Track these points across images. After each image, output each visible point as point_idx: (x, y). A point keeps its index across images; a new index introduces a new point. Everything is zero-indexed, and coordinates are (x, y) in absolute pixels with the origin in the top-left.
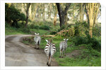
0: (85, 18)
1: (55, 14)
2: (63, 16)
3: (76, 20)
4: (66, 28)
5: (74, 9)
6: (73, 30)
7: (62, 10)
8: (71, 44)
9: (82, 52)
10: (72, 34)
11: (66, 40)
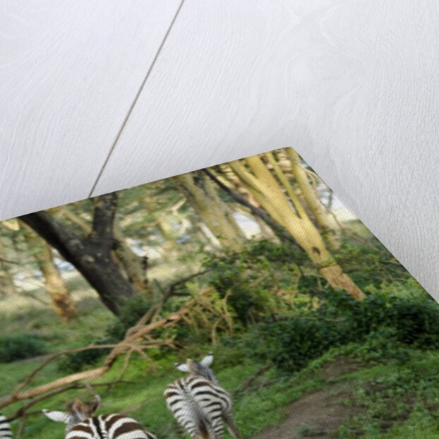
0: (251, 229)
1: (42, 266)
2: (98, 260)
3: (201, 251)
4: (159, 306)
5: (151, 211)
6: (213, 302)
7: (75, 237)
8: (250, 378)
9: (361, 391)
10: (224, 320)
11: (200, 367)
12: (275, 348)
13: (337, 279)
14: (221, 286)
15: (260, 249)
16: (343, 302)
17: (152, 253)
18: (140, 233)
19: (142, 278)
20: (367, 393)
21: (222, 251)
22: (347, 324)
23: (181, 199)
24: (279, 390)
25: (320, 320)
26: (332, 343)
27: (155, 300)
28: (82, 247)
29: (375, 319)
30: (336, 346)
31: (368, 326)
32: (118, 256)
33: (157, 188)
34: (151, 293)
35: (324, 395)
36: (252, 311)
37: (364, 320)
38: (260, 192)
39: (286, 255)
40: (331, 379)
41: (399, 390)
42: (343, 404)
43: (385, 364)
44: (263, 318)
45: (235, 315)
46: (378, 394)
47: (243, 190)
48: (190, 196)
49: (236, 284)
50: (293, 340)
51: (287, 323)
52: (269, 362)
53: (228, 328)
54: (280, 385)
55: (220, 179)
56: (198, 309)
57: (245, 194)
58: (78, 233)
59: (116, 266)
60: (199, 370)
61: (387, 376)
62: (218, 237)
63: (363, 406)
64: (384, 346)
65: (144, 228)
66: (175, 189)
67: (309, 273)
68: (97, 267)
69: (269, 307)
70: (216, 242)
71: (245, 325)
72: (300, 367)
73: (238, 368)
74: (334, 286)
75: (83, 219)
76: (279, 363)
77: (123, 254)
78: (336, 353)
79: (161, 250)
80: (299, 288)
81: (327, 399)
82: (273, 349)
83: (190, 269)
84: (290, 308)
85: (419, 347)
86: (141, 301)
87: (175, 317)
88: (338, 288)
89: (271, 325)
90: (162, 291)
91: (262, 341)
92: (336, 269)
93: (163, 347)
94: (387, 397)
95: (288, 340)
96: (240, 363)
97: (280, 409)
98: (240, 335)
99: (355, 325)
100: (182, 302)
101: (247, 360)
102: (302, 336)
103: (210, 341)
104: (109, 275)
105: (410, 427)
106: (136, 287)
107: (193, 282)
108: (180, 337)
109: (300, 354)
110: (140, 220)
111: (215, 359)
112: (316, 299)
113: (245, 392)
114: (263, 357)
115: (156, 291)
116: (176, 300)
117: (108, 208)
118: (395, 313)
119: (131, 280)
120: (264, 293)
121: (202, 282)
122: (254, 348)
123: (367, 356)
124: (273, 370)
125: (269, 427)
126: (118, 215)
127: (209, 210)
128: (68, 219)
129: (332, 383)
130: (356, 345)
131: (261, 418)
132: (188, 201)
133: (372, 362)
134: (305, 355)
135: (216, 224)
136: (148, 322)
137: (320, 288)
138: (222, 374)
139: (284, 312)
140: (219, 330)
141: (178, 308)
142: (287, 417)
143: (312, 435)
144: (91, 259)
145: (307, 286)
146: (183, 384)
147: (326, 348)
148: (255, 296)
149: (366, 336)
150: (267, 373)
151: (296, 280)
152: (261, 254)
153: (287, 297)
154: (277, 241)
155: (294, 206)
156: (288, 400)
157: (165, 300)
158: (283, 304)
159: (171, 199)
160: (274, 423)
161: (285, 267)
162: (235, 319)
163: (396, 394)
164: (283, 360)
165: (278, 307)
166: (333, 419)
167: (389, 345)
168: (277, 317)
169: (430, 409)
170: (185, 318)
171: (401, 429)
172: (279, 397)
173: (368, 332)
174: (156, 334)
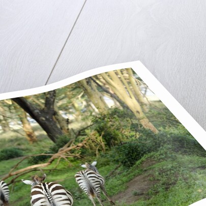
0: (110, 103)
1: (22, 120)
2: (47, 119)
3: (91, 115)
4: (73, 140)
5: (70, 98)
6: (96, 138)
7: (37, 109)
8: (112, 171)
9: (157, 173)
10: (101, 146)
11: (91, 166)
12: (122, 157)
13: (147, 124)
14: (100, 131)
15: (114, 113)
16: (149, 134)
17: (71, 117)
18: (65, 108)
19: (66, 128)
20: (160, 174)
21: (99, 114)
22: (151, 144)
23: (82, 92)
24: (124, 176)
25: (140, 142)
26: (145, 153)
27: (72, 137)
28: (40, 113)
29: (162, 142)
30: (146, 154)
31: (159, 144)
32: (56, 118)
33: (72, 87)
34: (70, 134)
35: (142, 176)
36: (112, 141)
37: (158, 142)
38: (114, 87)
39: (125, 114)
40: (145, 169)
41: (172, 172)
42: (150, 180)
43: (166, 161)
44: (117, 144)
45: (106, 143)
46: (164, 174)
47: (107, 86)
48: (86, 90)
49: (106, 129)
50: (129, 153)
51: (126, 145)
52: (120, 163)
53: (103, 149)
54: (125, 173)
55: (97, 81)
56: (90, 141)
57: (108, 88)
58: (38, 108)
59: (55, 122)
60: (91, 167)
61: (167, 166)
62: (98, 108)
63: (158, 180)
64: (166, 153)
65: (67, 106)
66: (79, 87)
67: (135, 122)
68: (47, 122)
69: (119, 138)
70: (97, 110)
71: (110, 148)
72: (132, 164)
73: (107, 166)
74: (145, 127)
75: (41, 102)
76: (124, 163)
77: (58, 117)
78: (147, 157)
79: (74, 115)
80: (131, 129)
81: (144, 178)
82: (121, 157)
83: (86, 124)
84: (127, 138)
85: (181, 154)
86: (66, 137)
87: (80, 145)
88: (147, 128)
89: (120, 147)
90: (75, 134)
91: (117, 154)
92: (147, 120)
93: (75, 157)
94: (167, 175)
95: (127, 153)
96: (108, 164)
97: (125, 184)
98: (108, 152)
99: (154, 144)
100: (84, 138)
101: (111, 163)
102: (133, 150)
103: (95, 155)
104: (52, 126)
105: (177, 188)
106: (63, 131)
107: (88, 129)
108: (83, 153)
109: (132, 159)
110: (65, 102)
111: (97, 163)
112: (138, 133)
113: (111, 177)
114: (118, 161)
115: (72, 133)
116: (81, 138)
117: (52, 98)
118: (172, 139)
119: (61, 129)
120: (117, 132)
121: (91, 129)
122: (114, 158)
123: (159, 157)
124: (122, 167)
125: (120, 192)
126: (56, 101)
127: (94, 96)
128: (34, 101)
129: (145, 170)
130: (154, 153)
131: (117, 188)
132: (84, 93)
133: (161, 160)
134: (134, 159)
135: (96, 102)
136: (69, 146)
137: (140, 129)
138: (100, 169)
139: (125, 140)
140: (99, 150)
141: (82, 141)
142: (128, 187)
143: (138, 195)
144: (44, 119)
145: (134, 128)
146: (83, 172)
147: (143, 155)
148: (113, 134)
149: (158, 149)
150: (119, 168)
151: (130, 125)
152: (115, 115)
153: (126, 133)
154: (121, 108)
155: (129, 93)
156: (128, 180)
157: (76, 138)
158: (125, 137)
159: (78, 92)
160: (123, 190)
161: (125, 120)
162: (105, 145)
163: (171, 173)
164: (126, 162)
165: (123, 138)
166: (146, 187)
167: (168, 152)
168: (122, 143)
169: (185, 179)
170: (85, 145)
171: (173, 189)
172: (124, 179)
173: (159, 147)
174: (72, 151)
